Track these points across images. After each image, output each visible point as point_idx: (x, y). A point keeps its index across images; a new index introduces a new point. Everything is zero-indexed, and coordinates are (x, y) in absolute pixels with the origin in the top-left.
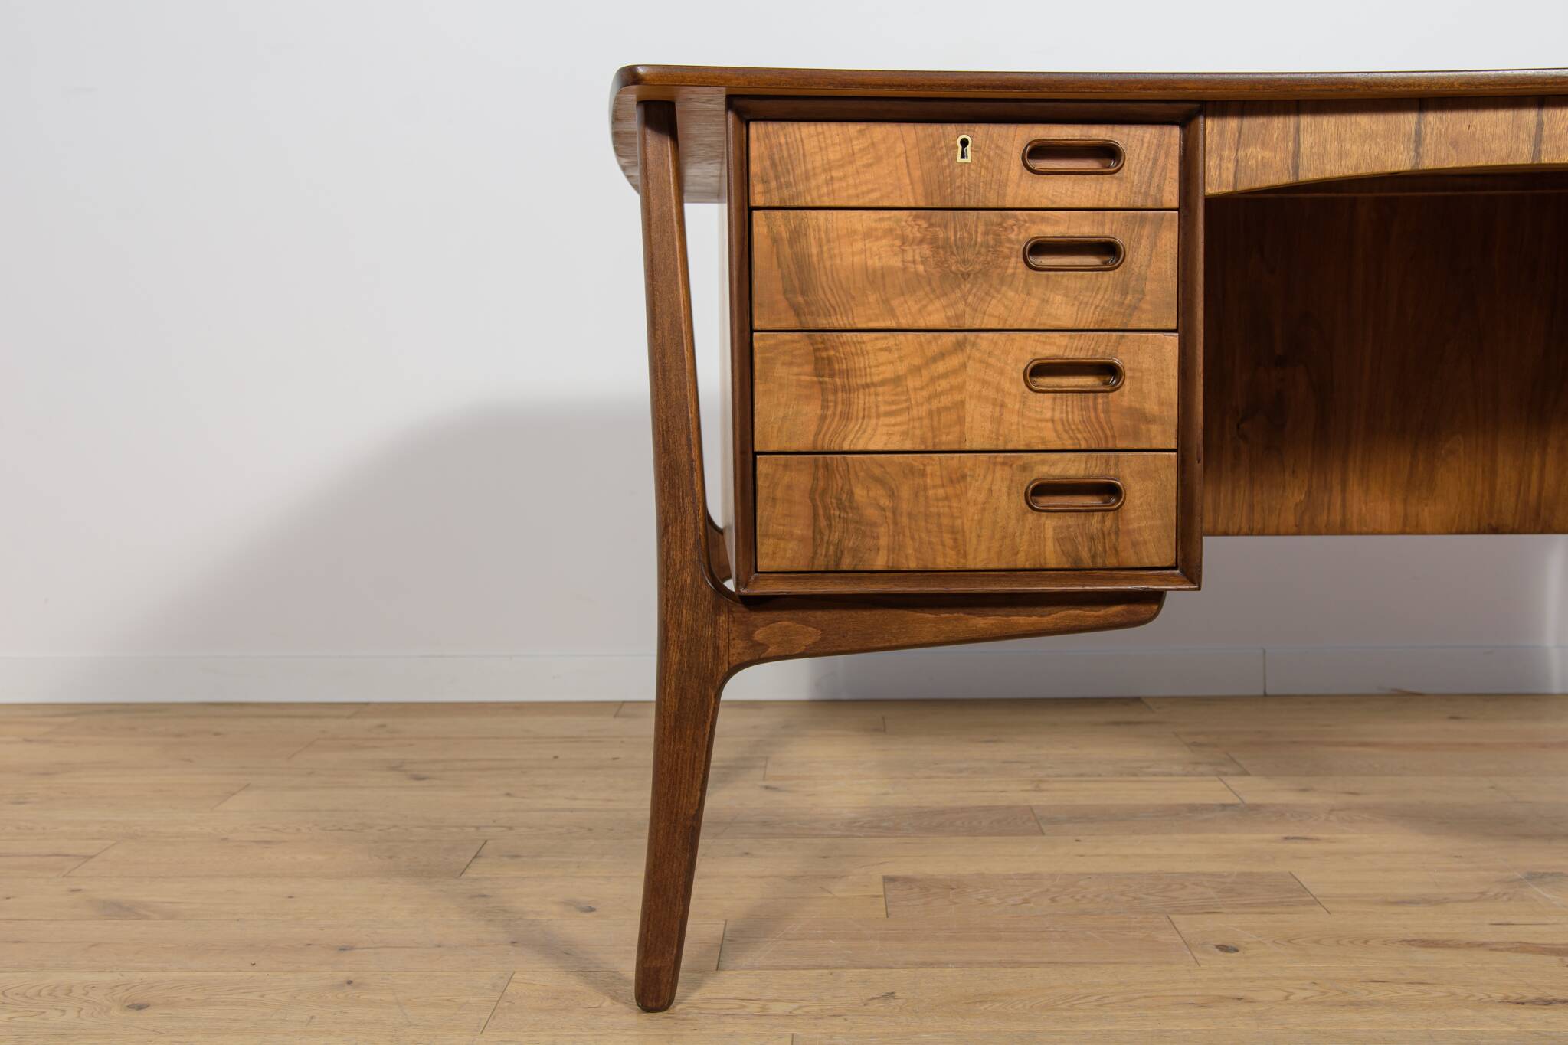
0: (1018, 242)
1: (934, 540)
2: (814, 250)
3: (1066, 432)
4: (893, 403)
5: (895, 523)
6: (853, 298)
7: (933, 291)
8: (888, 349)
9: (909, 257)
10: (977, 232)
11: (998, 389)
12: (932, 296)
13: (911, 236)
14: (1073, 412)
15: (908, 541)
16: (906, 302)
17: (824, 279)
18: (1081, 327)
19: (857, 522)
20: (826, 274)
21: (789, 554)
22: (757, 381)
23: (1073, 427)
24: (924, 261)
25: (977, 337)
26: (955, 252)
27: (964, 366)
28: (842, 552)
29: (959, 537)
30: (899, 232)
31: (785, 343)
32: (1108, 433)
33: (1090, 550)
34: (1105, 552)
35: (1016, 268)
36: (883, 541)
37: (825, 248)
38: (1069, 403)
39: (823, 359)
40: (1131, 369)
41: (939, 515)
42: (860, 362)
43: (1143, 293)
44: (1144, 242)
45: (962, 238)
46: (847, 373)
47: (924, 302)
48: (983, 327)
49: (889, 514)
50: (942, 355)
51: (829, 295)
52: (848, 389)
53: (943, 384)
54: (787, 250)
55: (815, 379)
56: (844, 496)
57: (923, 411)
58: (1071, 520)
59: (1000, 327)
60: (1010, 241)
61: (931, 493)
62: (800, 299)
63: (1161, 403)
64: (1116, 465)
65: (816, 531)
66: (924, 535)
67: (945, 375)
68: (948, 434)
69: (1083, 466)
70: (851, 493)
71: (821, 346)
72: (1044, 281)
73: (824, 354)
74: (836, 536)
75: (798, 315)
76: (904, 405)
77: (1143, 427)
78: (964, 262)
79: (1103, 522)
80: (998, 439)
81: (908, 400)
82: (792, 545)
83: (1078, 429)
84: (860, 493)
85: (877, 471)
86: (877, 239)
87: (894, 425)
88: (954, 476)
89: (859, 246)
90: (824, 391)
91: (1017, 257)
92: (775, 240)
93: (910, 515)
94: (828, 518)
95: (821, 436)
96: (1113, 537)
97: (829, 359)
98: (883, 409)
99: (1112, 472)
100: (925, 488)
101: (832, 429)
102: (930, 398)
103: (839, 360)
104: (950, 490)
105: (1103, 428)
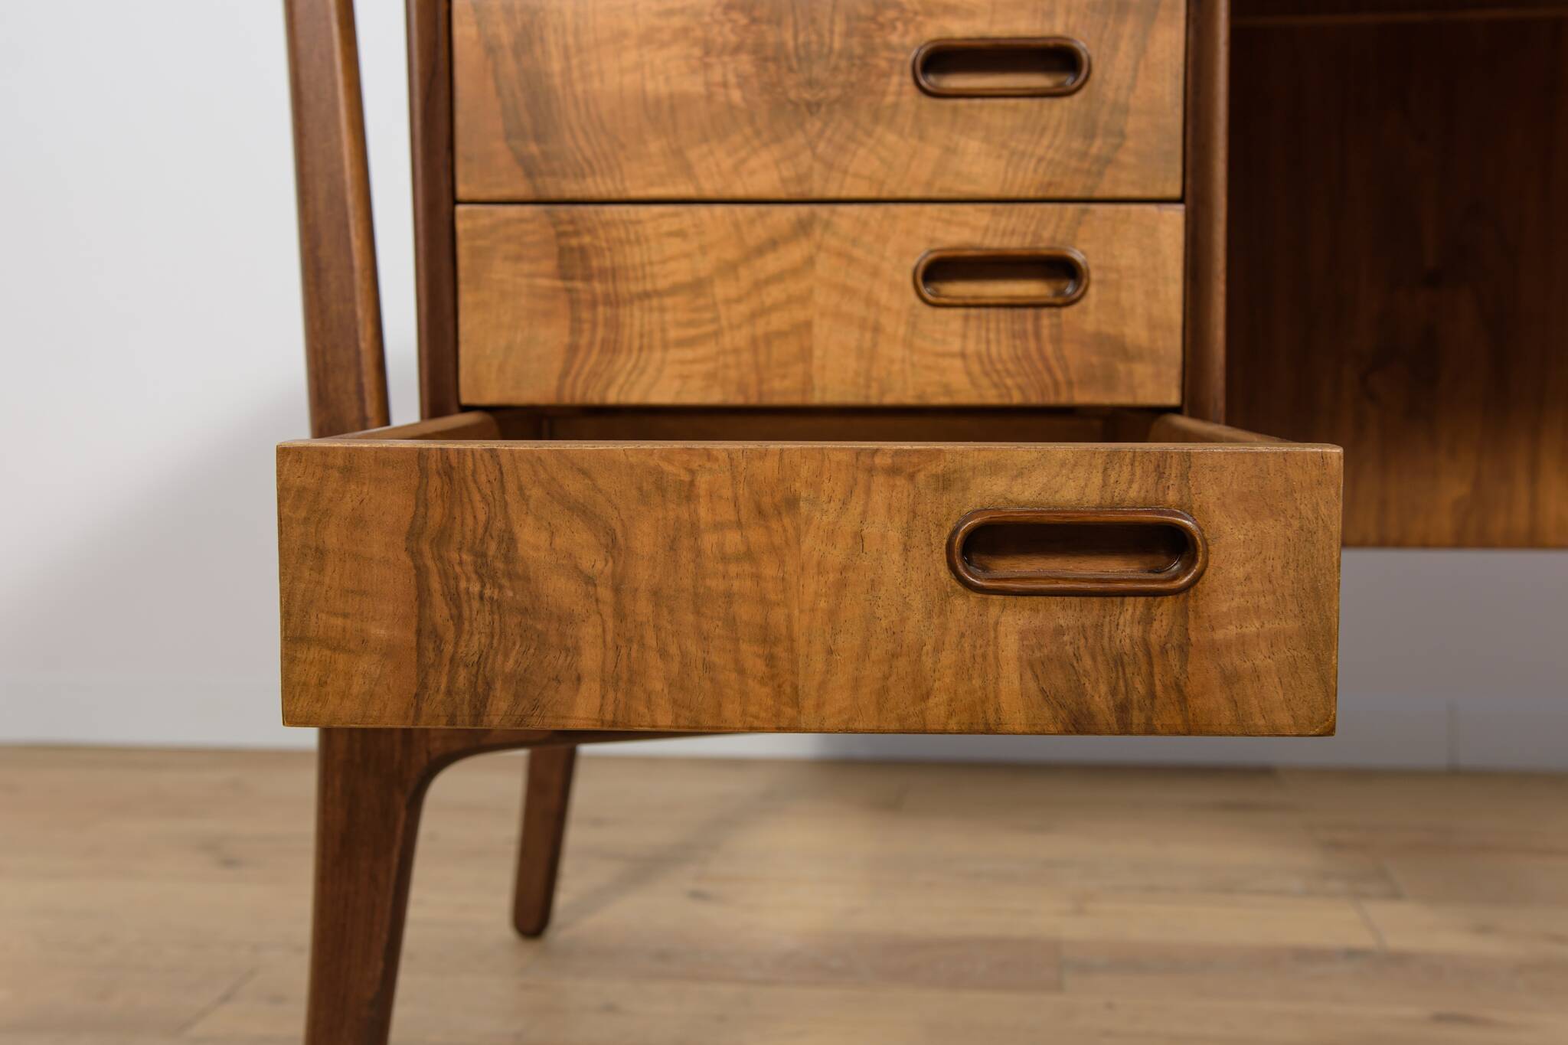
0: (904, 48)
2: (556, 66)
3: (987, 374)
4: (691, 324)
6: (623, 146)
7: (758, 133)
8: (681, 234)
9: (716, 75)
10: (832, 32)
11: (870, 301)
12: (756, 143)
13: (720, 40)
14: (998, 342)
16: (711, 152)
17: (573, 114)
18: (1013, 193)
20: (577, 106)
22: (463, 287)
23: (999, 367)
24: (743, 82)
25: (833, 212)
26: (794, 63)
27: (810, 262)
30: (699, 33)
31: (508, 222)
32: (1060, 376)
35: (899, 94)
37: (575, 62)
38: (992, 325)
39: (572, 249)
40: (1099, 268)
42: (634, 256)
43: (1122, 135)
44: (1125, 46)
45: (807, 44)
46: (612, 274)
47: (743, 154)
48: (844, 194)
50: (773, 244)
51: (582, 143)
52: (614, 301)
53: (774, 294)
54: (510, 66)
55: (559, 284)
57: (741, 337)
59: (872, 194)
60: (888, 46)
62: (533, 148)
63: (1152, 325)
67: (778, 278)
68: (784, 377)
71: (570, 228)
72: (946, 118)
73: (574, 242)
75: (530, 174)
76: (710, 328)
77: (1121, 367)
78: (810, 83)
80: (868, 386)
81: (716, 320)
83: (1007, 371)
86: (663, 45)
87: (693, 361)
89: (630, 57)
90: (574, 303)
91: (902, 74)
92: (491, 49)
95: (570, 379)
97: (582, 250)
98: (673, 334)
101: (587, 369)
102: (754, 316)
103: (600, 252)
104: (757, 536)
105: (1049, 370)
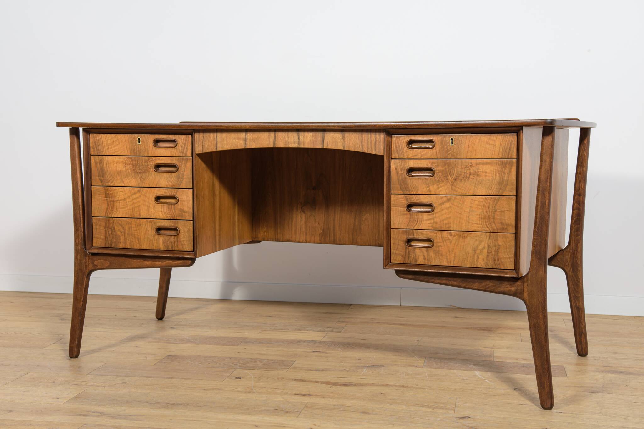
0: (153, 165)
1: (134, 241)
2: (105, 166)
3: (165, 214)
4: (123, 205)
5: (124, 236)
6: (114, 178)
7: (133, 177)
8: (122, 191)
9: (127, 168)
10: (143, 162)
11: (148, 203)
12: (132, 178)
13: (127, 163)
14: (166, 209)
15: (128, 241)
16: (126, 179)
17: (107, 173)
18: (168, 187)
19: (115, 235)
20: (108, 172)
21: (100, 242)
22: (92, 198)
23: (167, 213)
24: (130, 169)
25: (143, 189)
26: (138, 167)
27: (140, 196)
28: (112, 243)
29: (140, 240)
30: (124, 162)
31: (98, 189)
32: (175, 215)
33: (171, 246)
34: (175, 246)
35: (152, 171)
36: (122, 240)
37: (107, 165)
38: (165, 207)
39: (107, 193)
40: (180, 198)
41: (135, 234)
42: (116, 195)
43: (183, 178)
44: (183, 165)
45: (139, 164)
46: (113, 197)
47: (131, 180)
48: (145, 186)
49: (123, 234)
50: (135, 193)
51: (109, 177)
52: (113, 201)
53: (135, 201)
54: (99, 166)
55: (105, 198)
56: (112, 229)
57: (131, 207)
58: (167, 237)
59: (149, 186)
60: (150, 164)
61: (133, 229)
62: (102, 178)
63: (188, 208)
64: (177, 224)
65: (106, 237)
66: (131, 239)
67: (136, 198)
68: (136, 214)
69: (169, 223)
70: (114, 228)
71: (107, 190)
72: (159, 175)
73: (107, 192)
74: (110, 239)
75: (101, 182)
76: (126, 206)
77: (184, 214)
78: (140, 169)
79: (174, 238)
80: (148, 216)
81: (127, 205)
82: (101, 240)
84: (116, 228)
85: (120, 222)
86: (120, 163)
87: (124, 211)
88: (138, 225)
89: (115, 165)
90: (107, 201)
91: (152, 168)
92: (96, 163)
93: (128, 234)
94: (109, 234)
95: (107, 213)
96: (177, 242)
97: (109, 193)
98: (121, 206)
99: (176, 225)
100: (131, 228)
101: (109, 211)
102: (132, 204)
103: (111, 194)
104: (137, 228)
105: (174, 214)
